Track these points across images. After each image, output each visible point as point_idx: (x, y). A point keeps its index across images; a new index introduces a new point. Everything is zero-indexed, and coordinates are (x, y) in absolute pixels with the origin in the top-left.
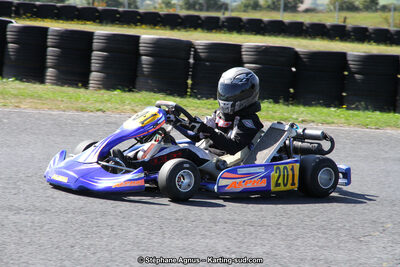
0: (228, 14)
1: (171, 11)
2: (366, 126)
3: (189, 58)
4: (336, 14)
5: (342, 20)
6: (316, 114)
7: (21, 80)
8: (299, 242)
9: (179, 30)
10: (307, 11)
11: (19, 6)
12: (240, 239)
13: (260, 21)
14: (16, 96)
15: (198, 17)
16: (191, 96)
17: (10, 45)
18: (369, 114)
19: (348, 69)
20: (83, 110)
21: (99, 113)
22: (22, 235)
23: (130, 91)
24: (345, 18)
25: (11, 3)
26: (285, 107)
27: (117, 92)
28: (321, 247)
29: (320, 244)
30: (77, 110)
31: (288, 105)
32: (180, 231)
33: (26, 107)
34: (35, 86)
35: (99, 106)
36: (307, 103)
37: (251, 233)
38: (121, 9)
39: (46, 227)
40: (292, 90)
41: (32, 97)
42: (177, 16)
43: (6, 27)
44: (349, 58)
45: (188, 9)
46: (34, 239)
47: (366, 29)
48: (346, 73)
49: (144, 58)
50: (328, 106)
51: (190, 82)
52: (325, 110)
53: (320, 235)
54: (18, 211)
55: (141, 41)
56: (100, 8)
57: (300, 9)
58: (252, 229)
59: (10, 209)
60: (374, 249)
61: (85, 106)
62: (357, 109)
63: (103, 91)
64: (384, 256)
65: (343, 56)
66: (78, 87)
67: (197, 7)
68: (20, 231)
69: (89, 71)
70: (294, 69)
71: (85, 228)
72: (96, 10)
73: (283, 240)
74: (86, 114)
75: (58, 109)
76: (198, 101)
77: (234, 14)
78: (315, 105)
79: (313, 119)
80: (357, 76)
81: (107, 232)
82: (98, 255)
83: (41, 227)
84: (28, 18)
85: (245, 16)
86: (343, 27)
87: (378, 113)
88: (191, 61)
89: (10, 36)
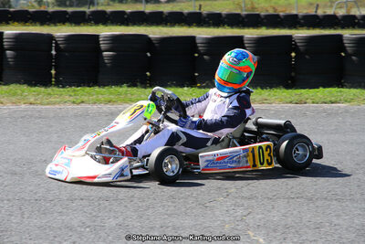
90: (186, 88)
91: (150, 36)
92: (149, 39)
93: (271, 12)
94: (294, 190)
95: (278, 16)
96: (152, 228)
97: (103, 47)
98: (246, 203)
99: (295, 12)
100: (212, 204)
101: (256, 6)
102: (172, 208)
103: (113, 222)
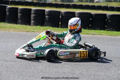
0: (73, 3)
1: (57, 3)
2: (112, 35)
3: (60, 16)
4: (105, 3)
5: (107, 4)
6: (97, 32)
7: (10, 23)
8: (90, 70)
9: (58, 8)
10: (97, 2)
11: (11, 1)
12: (72, 69)
13: (82, 5)
14: (8, 28)
15: (64, 4)
16: (60, 27)
17: (7, 13)
18: (113, 32)
19: (107, 19)
20: (28, 32)
21: (33, 33)
22: (8, 68)
23: (42, 26)
24: (108, 4)
25: (9, 1)
26: (88, 30)
27: (39, 26)
28: (96, 71)
29: (96, 70)
30: (26, 32)
31: (89, 30)
32: (55, 67)
33: (12, 31)
34: (14, 25)
35: (33, 30)
36: (95, 29)
37: (76, 67)
38: (41, 2)
39: (15, 66)
40: (90, 25)
41: (13, 28)
42: (58, 4)
43: (6, 8)
44: (107, 16)
45: (62, 2)
46: (11, 70)
47: (114, 7)
48: (106, 20)
49: (47, 16)
51: (60, 23)
52: (100, 31)
53: (96, 68)
54: (7, 61)
55: (46, 11)
56: (35, 2)
57: (95, 2)
58: (76, 66)
59: (5, 61)
60: (112, 72)
61: (29, 30)
62: (109, 30)
63: (34, 26)
64: (115, 74)
65: (105, 15)
66: (27, 25)
67: (64, 1)
68: (7, 67)
69: (31, 20)
70: (91, 19)
71: (26, 66)
72: (34, 2)
73: (85, 69)
74: (29, 33)
75: (21, 31)
76: (62, 29)
77: (75, 3)
78: (97, 30)
79: (96, 34)
80: (109, 21)
81: (33, 67)
82: (30, 74)
83: (14, 66)
84: (14, 5)
85: (78, 4)
86: (107, 7)
87: (116, 32)
88: (60, 17)
89: (7, 10)
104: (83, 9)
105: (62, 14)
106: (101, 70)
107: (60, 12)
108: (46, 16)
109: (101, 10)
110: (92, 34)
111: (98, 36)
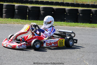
2: (71, 26)
5: (63, 1)
8: (57, 54)
16: (28, 19)
28: (63, 55)
44: (66, 10)
47: (69, 3)
48: (65, 13)
50: (61, 21)
51: (27, 16)
52: (61, 22)
55: (15, 6)
60: (75, 55)
64: (78, 57)
69: (3, 14)
70: (53, 13)
73: (53, 54)
79: (58, 24)
80: (68, 14)
86: (63, 3)
87: (73, 23)
88: (28, 11)
90: (62, 22)
91: (54, 8)
92: (53, 8)
93: (82, 3)
94: (95, 50)
95: (84, 4)
96: (58, 58)
97: (41, 10)
98: (82, 53)
99: (88, 4)
100: (73, 53)
101: (78, 1)
102: (63, 53)
103: (47, 56)
104: (44, 5)
105: (29, 8)
106: (66, 54)
107: (27, 7)
108: (16, 10)
109: (59, 6)
110: (55, 25)
111: (60, 26)
